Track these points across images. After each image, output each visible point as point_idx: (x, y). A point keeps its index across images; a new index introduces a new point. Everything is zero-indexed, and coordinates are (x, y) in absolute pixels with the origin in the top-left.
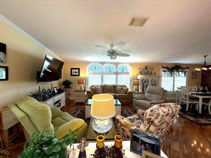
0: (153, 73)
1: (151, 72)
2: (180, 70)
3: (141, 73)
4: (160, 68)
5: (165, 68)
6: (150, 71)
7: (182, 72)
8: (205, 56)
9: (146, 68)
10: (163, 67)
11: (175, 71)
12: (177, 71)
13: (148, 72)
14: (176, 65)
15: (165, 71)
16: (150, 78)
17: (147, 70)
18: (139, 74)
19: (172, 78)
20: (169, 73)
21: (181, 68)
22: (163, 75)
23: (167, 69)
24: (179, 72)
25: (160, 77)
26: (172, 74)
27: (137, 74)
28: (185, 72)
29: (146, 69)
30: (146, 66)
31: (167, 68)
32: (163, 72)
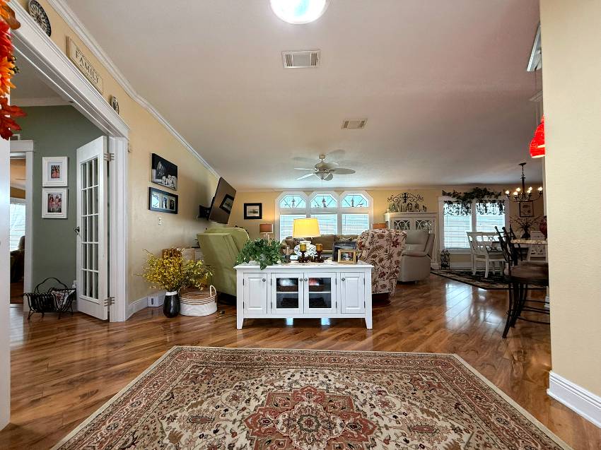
0: (421, 207)
1: (417, 206)
2: (486, 198)
3: (393, 208)
4: (437, 197)
5: (449, 194)
6: (414, 204)
7: (494, 202)
8: (522, 164)
9: (405, 198)
10: (444, 194)
11: (474, 200)
12: (481, 202)
13: (408, 204)
14: (475, 187)
15: (450, 203)
16: (413, 218)
17: (408, 202)
18: (388, 210)
19: (470, 217)
20: (460, 206)
21: (490, 194)
22: (446, 211)
23: (454, 197)
24: (486, 202)
25: (437, 218)
26: (468, 208)
27: (385, 211)
28: (500, 201)
29: (405, 200)
30: (405, 194)
31: (454, 195)
32: (446, 205)
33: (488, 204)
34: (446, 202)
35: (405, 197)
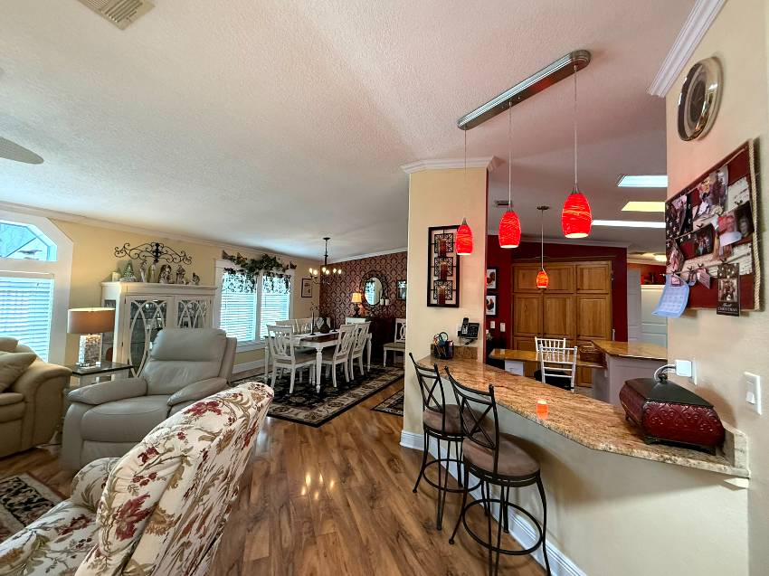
0: (188, 275)
1: (181, 273)
2: (274, 270)
3: (127, 272)
4: (215, 259)
5: (231, 259)
6: (175, 268)
7: (281, 276)
8: (327, 239)
9: (157, 253)
10: (225, 256)
11: (262, 272)
12: (269, 275)
13: (163, 268)
14: (264, 253)
15: (232, 272)
16: (173, 296)
17: (162, 262)
18: (115, 275)
19: (255, 295)
20: (244, 278)
21: (279, 266)
22: (226, 284)
23: (238, 263)
24: (274, 276)
25: (213, 291)
26: (253, 282)
27: (106, 276)
28: (287, 276)
29: (157, 257)
30: (157, 245)
31: (239, 260)
32: (226, 275)
33: (275, 279)
34: (226, 270)
35: (157, 251)
